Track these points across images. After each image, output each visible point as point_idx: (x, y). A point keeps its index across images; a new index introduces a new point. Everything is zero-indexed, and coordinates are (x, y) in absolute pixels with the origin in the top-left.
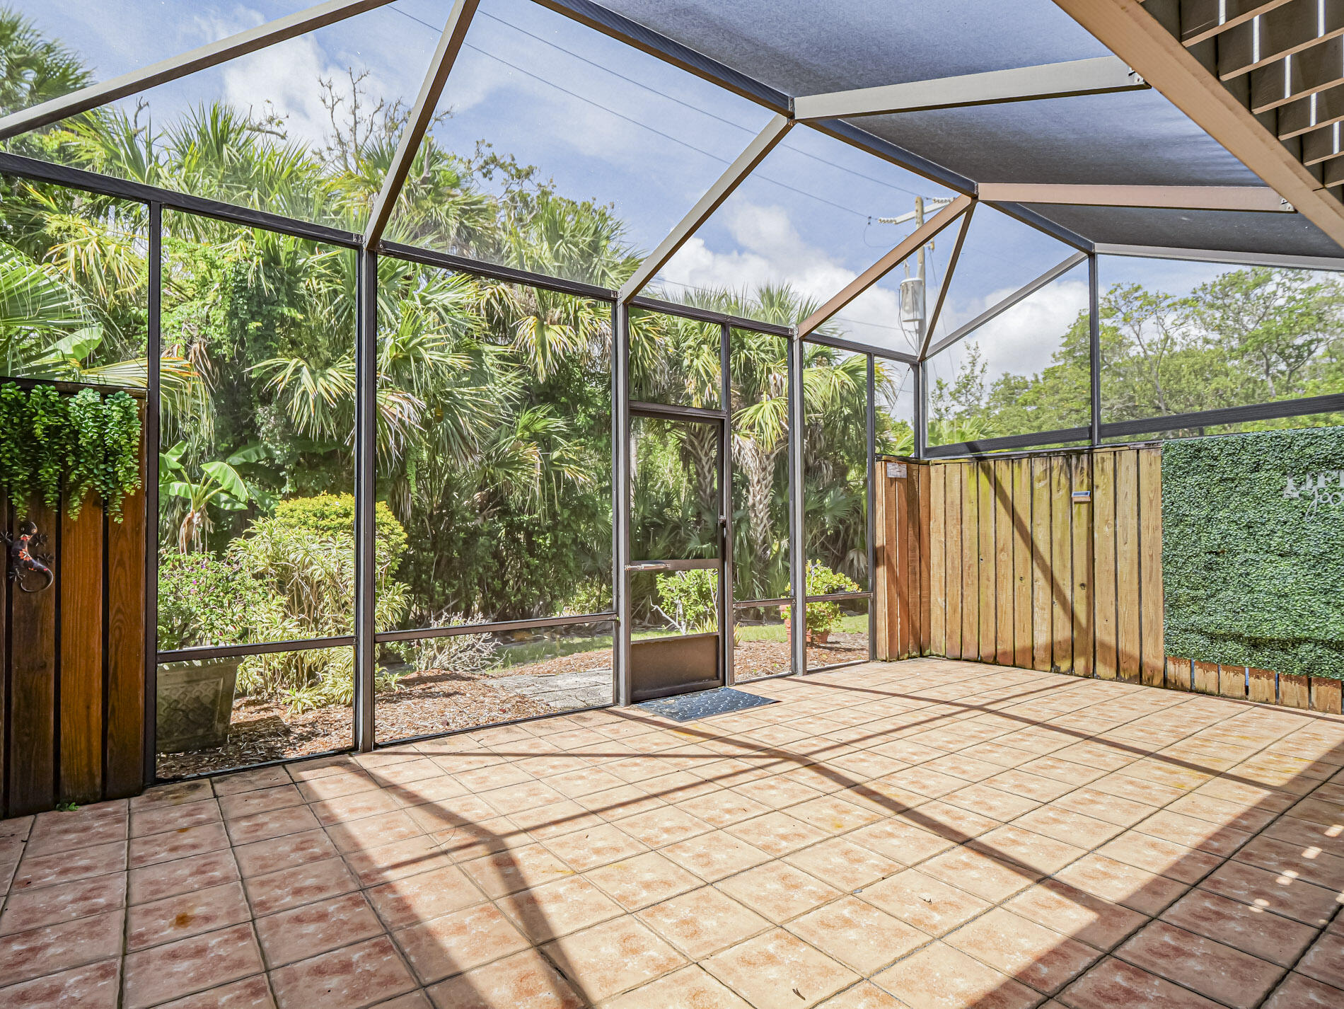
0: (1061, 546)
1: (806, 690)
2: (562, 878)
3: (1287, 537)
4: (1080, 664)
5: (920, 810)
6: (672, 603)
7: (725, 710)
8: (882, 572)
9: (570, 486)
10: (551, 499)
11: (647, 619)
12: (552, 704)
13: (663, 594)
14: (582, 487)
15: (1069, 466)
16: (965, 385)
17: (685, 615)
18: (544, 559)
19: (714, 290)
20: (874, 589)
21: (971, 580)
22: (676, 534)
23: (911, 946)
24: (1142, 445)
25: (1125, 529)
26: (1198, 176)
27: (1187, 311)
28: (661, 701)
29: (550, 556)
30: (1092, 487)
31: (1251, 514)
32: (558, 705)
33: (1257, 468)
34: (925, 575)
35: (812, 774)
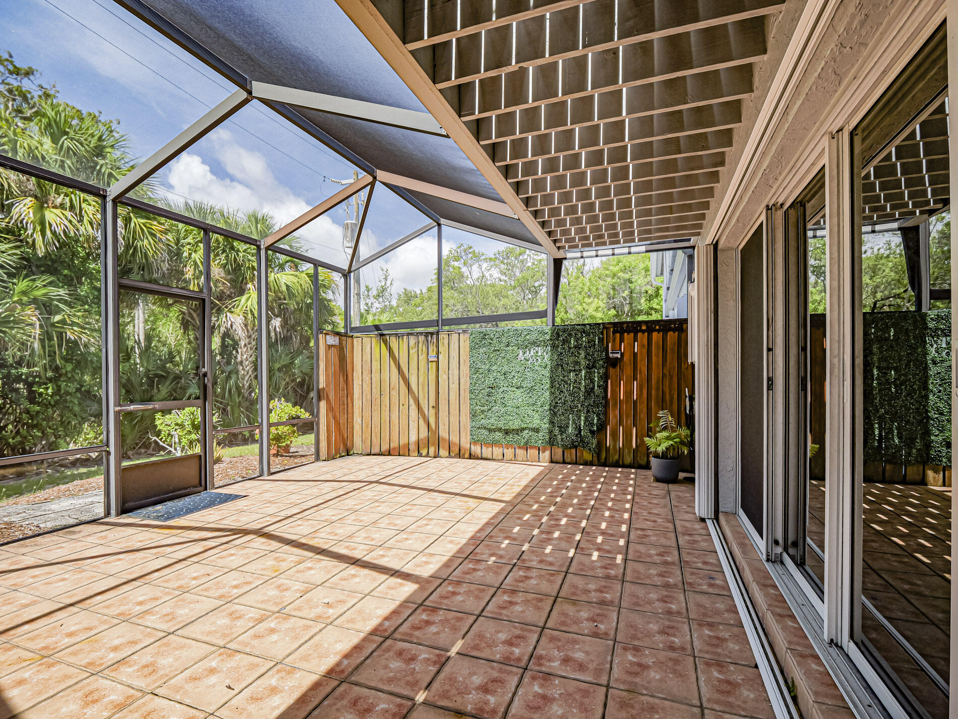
0: (423, 386)
1: (268, 485)
2: (29, 665)
3: (519, 379)
4: (432, 450)
5: (332, 549)
6: (169, 434)
7: (205, 507)
8: (323, 404)
9: (74, 345)
10: (52, 355)
11: (151, 448)
12: (41, 526)
13: (161, 428)
14: (86, 346)
15: (427, 341)
16: (382, 293)
17: (180, 442)
18: (47, 405)
19: (210, 205)
20: (318, 416)
21: (376, 407)
22: (178, 383)
23: (312, 633)
24: (461, 331)
25: (453, 376)
26: (480, 192)
27: (492, 263)
28: (150, 509)
29: (52, 403)
30: (438, 353)
31: (506, 368)
32: (50, 525)
33: (508, 346)
34: (350, 405)
35: (263, 540)
